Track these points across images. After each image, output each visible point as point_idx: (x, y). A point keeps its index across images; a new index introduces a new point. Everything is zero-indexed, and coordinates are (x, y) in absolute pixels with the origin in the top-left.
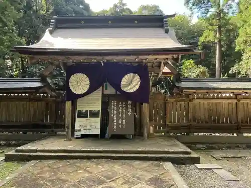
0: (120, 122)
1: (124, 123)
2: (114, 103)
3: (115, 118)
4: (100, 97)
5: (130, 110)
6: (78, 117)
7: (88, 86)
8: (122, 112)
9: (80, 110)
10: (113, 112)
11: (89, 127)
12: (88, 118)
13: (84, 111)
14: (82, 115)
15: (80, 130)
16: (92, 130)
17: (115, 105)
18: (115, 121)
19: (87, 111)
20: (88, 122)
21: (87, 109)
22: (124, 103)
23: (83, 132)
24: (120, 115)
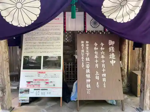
0: (97, 78)
1: (104, 80)
2: (85, 44)
3: (88, 71)
4: (60, 34)
5: (113, 56)
6: (24, 68)
7: (38, 12)
8: (100, 59)
9: (28, 57)
10: (85, 60)
11: (43, 85)
12: (42, 70)
13: (34, 58)
14: (31, 65)
15: (27, 91)
16: (49, 90)
17: (87, 48)
18: (88, 76)
19: (40, 57)
20: (42, 76)
21: (39, 55)
22: (102, 44)
23: (33, 94)
24: (97, 65)
